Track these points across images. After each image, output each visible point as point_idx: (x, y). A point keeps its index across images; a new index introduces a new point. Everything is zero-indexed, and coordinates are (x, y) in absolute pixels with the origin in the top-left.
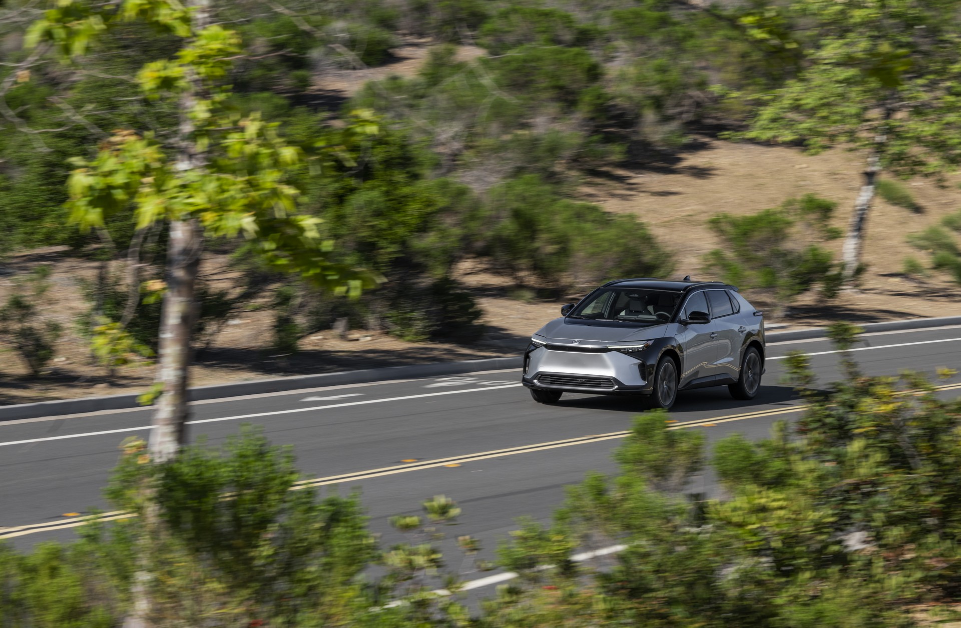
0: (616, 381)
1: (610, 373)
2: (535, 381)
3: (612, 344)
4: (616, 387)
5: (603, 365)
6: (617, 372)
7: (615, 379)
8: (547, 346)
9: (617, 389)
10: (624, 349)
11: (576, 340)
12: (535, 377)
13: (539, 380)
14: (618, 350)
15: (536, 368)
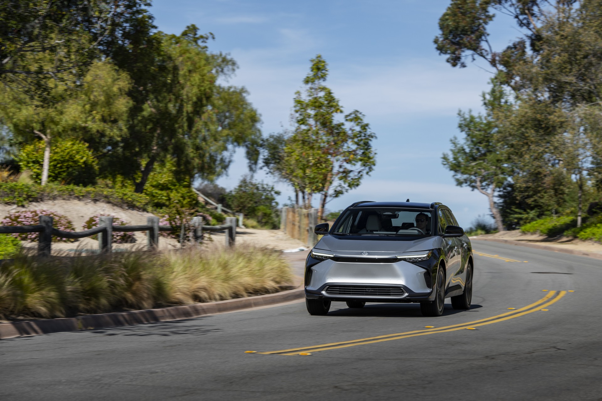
0: (406, 289)
1: (400, 282)
2: (324, 292)
3: (400, 254)
4: (406, 294)
5: (394, 275)
6: (407, 281)
7: (405, 287)
8: (336, 259)
9: (407, 296)
10: (410, 259)
11: (364, 252)
12: (322, 288)
13: (326, 291)
14: (405, 260)
15: (325, 280)
